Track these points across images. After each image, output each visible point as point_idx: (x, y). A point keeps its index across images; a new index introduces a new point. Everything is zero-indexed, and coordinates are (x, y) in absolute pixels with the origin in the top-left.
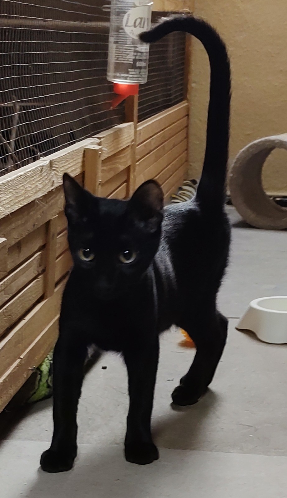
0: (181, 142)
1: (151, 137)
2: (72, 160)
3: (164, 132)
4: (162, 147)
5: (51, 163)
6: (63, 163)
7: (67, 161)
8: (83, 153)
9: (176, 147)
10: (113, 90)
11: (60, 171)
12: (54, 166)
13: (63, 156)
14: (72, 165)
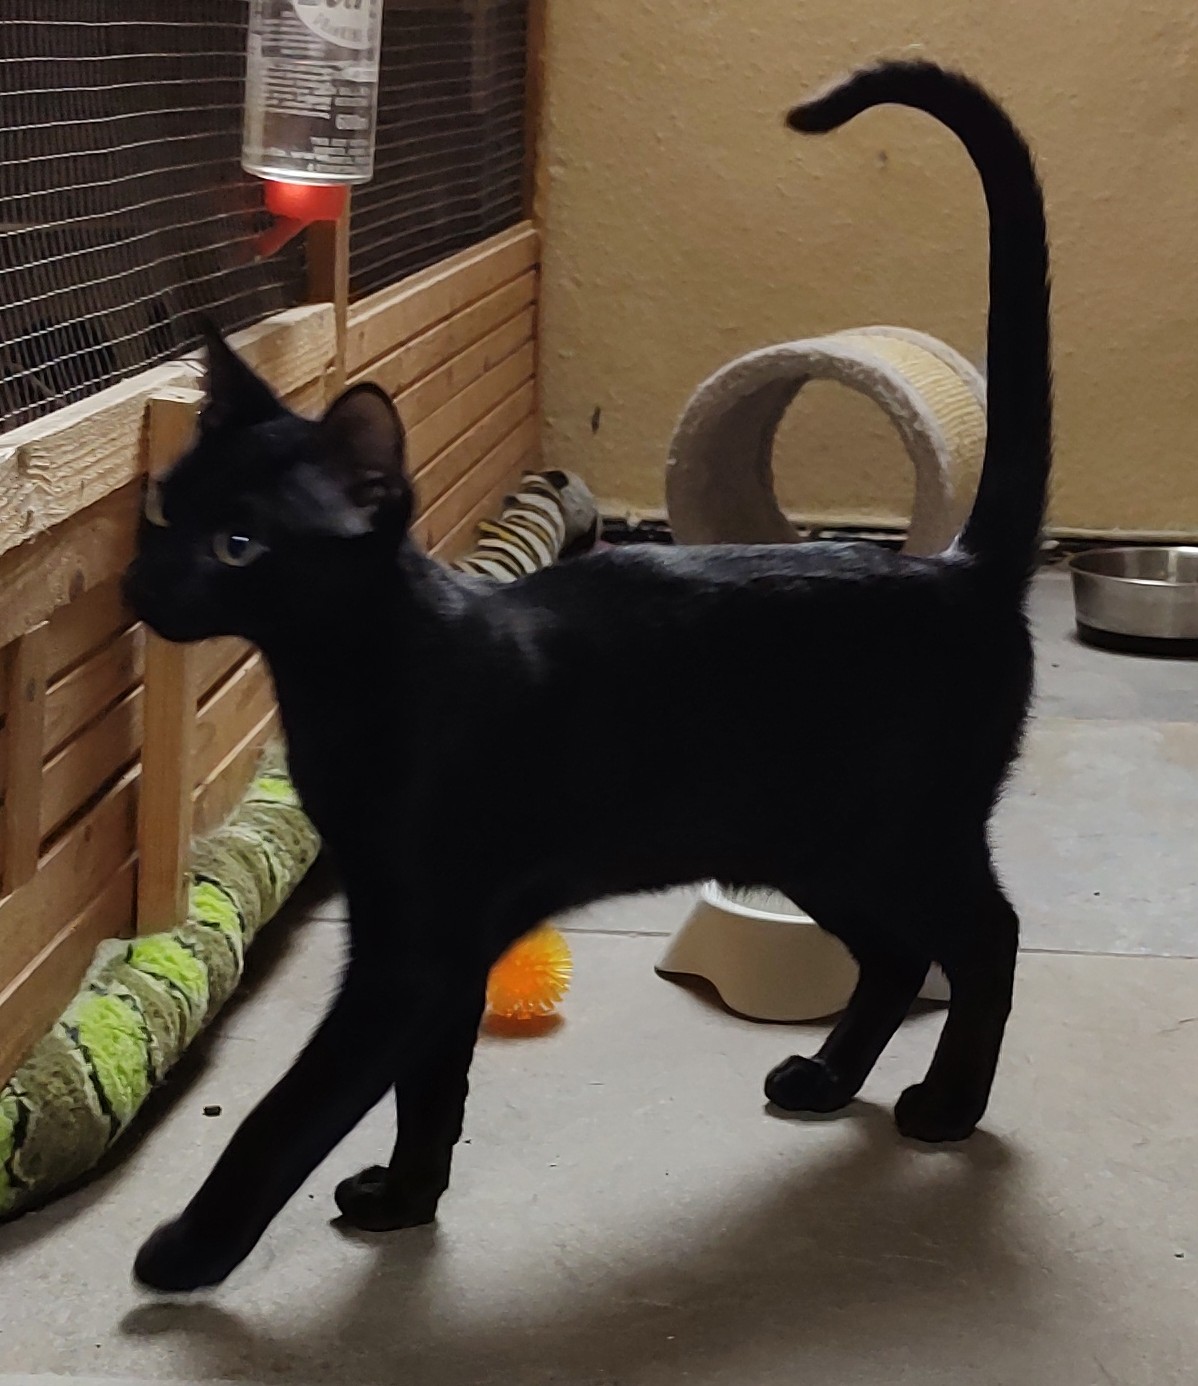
0: (512, 352)
1: (402, 344)
2: (104, 440)
3: (450, 324)
4: (443, 372)
5: (22, 456)
6: (65, 453)
7: (83, 445)
8: (143, 413)
9: (495, 369)
10: (263, 203)
11: (54, 476)
12: (34, 462)
13: (71, 428)
14: (99, 456)
